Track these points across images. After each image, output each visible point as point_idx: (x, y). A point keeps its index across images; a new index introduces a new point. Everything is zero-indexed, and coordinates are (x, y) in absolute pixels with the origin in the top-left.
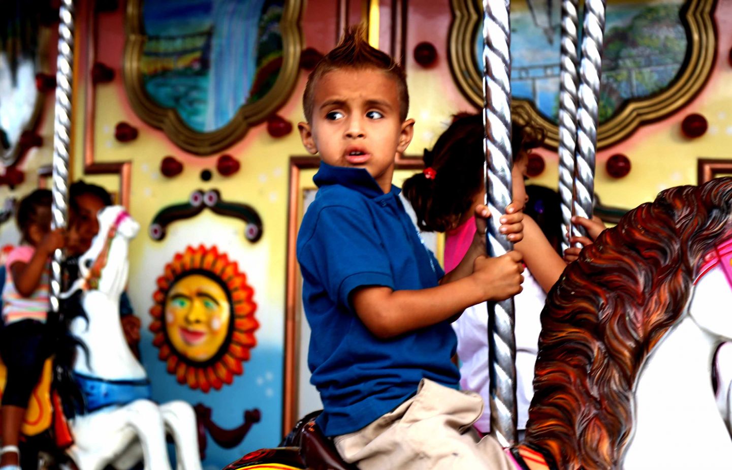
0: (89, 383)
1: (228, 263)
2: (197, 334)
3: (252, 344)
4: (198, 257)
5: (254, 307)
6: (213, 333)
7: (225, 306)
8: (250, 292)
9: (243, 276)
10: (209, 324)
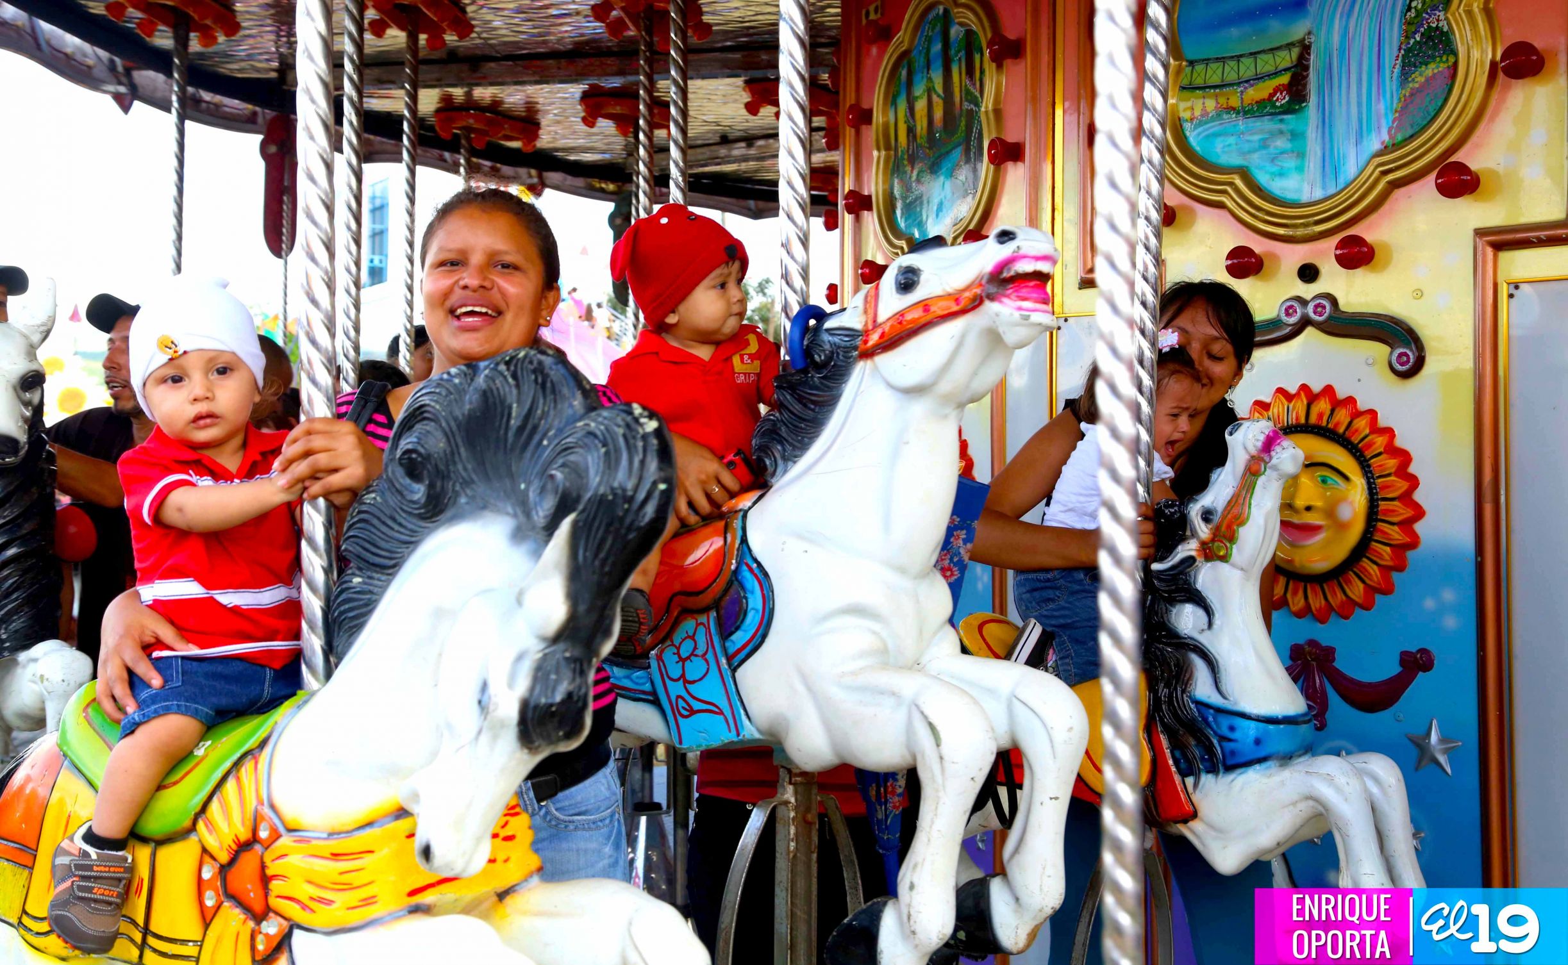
0: (1225, 722)
1: (1357, 414)
2: (1313, 529)
3: (1414, 542)
4: (1300, 406)
5: (1414, 482)
6: (1342, 527)
7: (1359, 482)
8: (1405, 457)
9: (1389, 432)
10: (1330, 512)
